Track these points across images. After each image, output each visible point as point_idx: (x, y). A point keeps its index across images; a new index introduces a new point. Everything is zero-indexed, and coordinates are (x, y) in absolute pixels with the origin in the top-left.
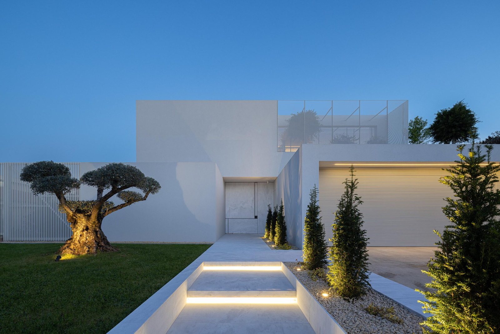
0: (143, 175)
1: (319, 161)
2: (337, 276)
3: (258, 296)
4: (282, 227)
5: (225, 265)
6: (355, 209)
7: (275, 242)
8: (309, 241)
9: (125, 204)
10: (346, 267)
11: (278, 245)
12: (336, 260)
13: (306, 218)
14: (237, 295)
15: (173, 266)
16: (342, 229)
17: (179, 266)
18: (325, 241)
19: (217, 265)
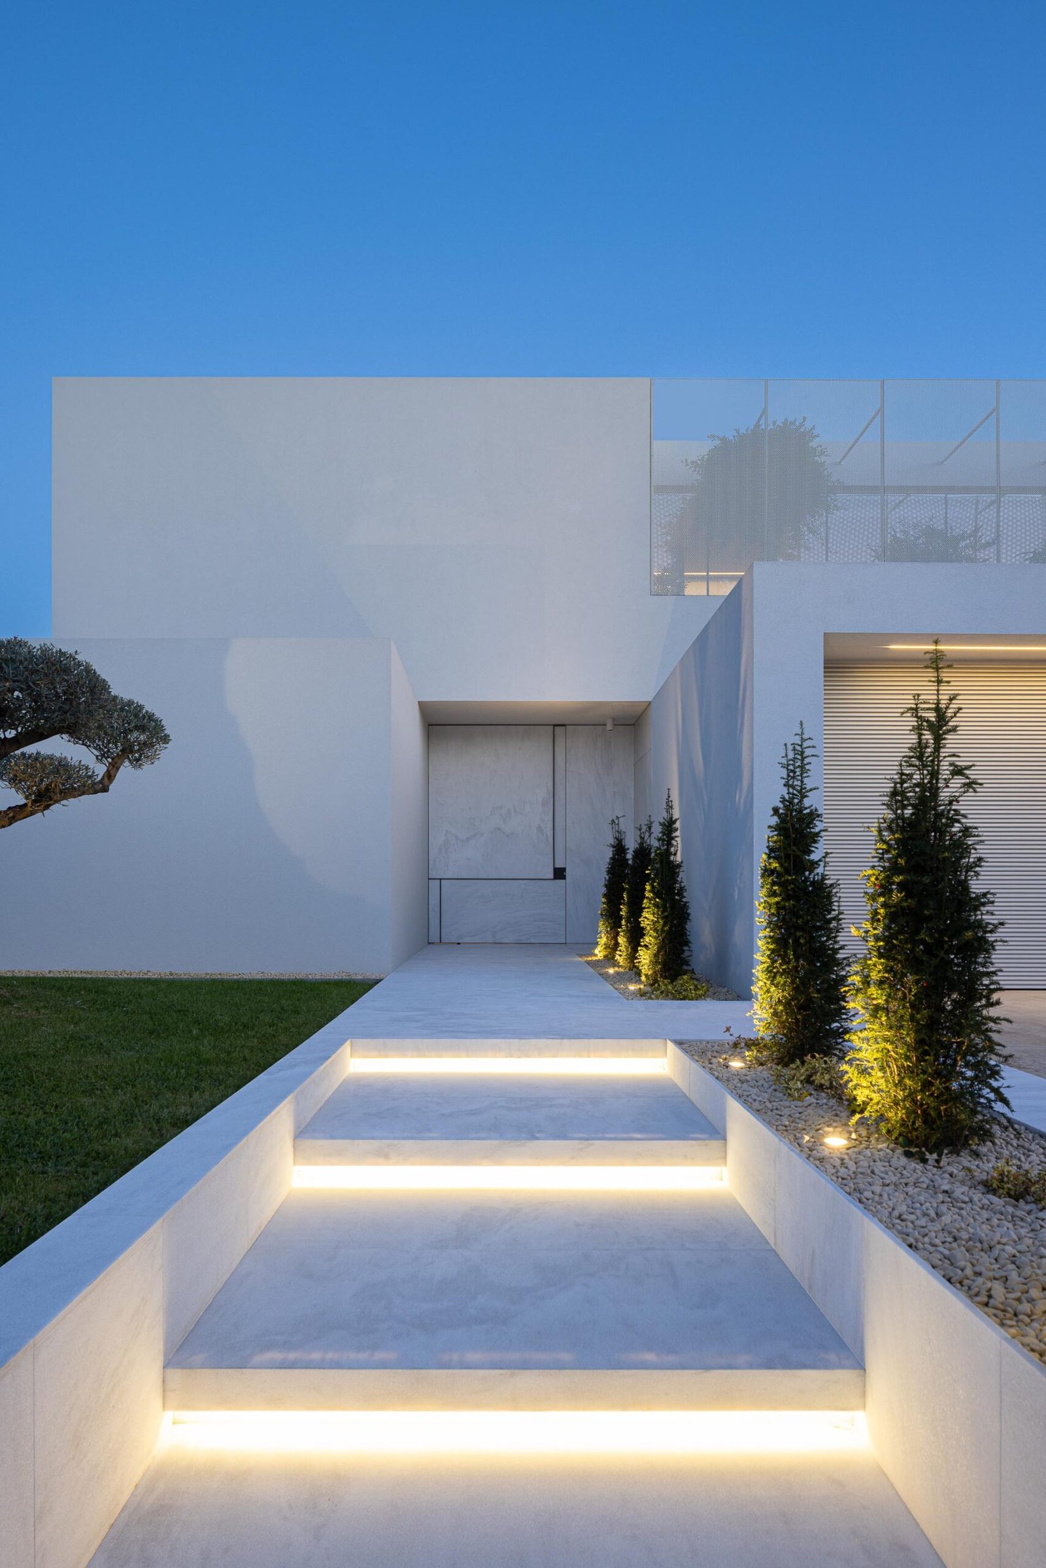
0: (104, 686)
1: (825, 633)
2: (882, 1069)
3: (574, 1158)
4: (672, 908)
5: (439, 1052)
6: (949, 811)
7: (639, 974)
8: (779, 950)
9: (26, 805)
10: (917, 1032)
11: (655, 981)
12: (877, 1008)
13: (764, 856)
14: (493, 1158)
15: (229, 1053)
16: (902, 886)
17: (252, 1051)
18: (842, 948)
19: (402, 1052)
